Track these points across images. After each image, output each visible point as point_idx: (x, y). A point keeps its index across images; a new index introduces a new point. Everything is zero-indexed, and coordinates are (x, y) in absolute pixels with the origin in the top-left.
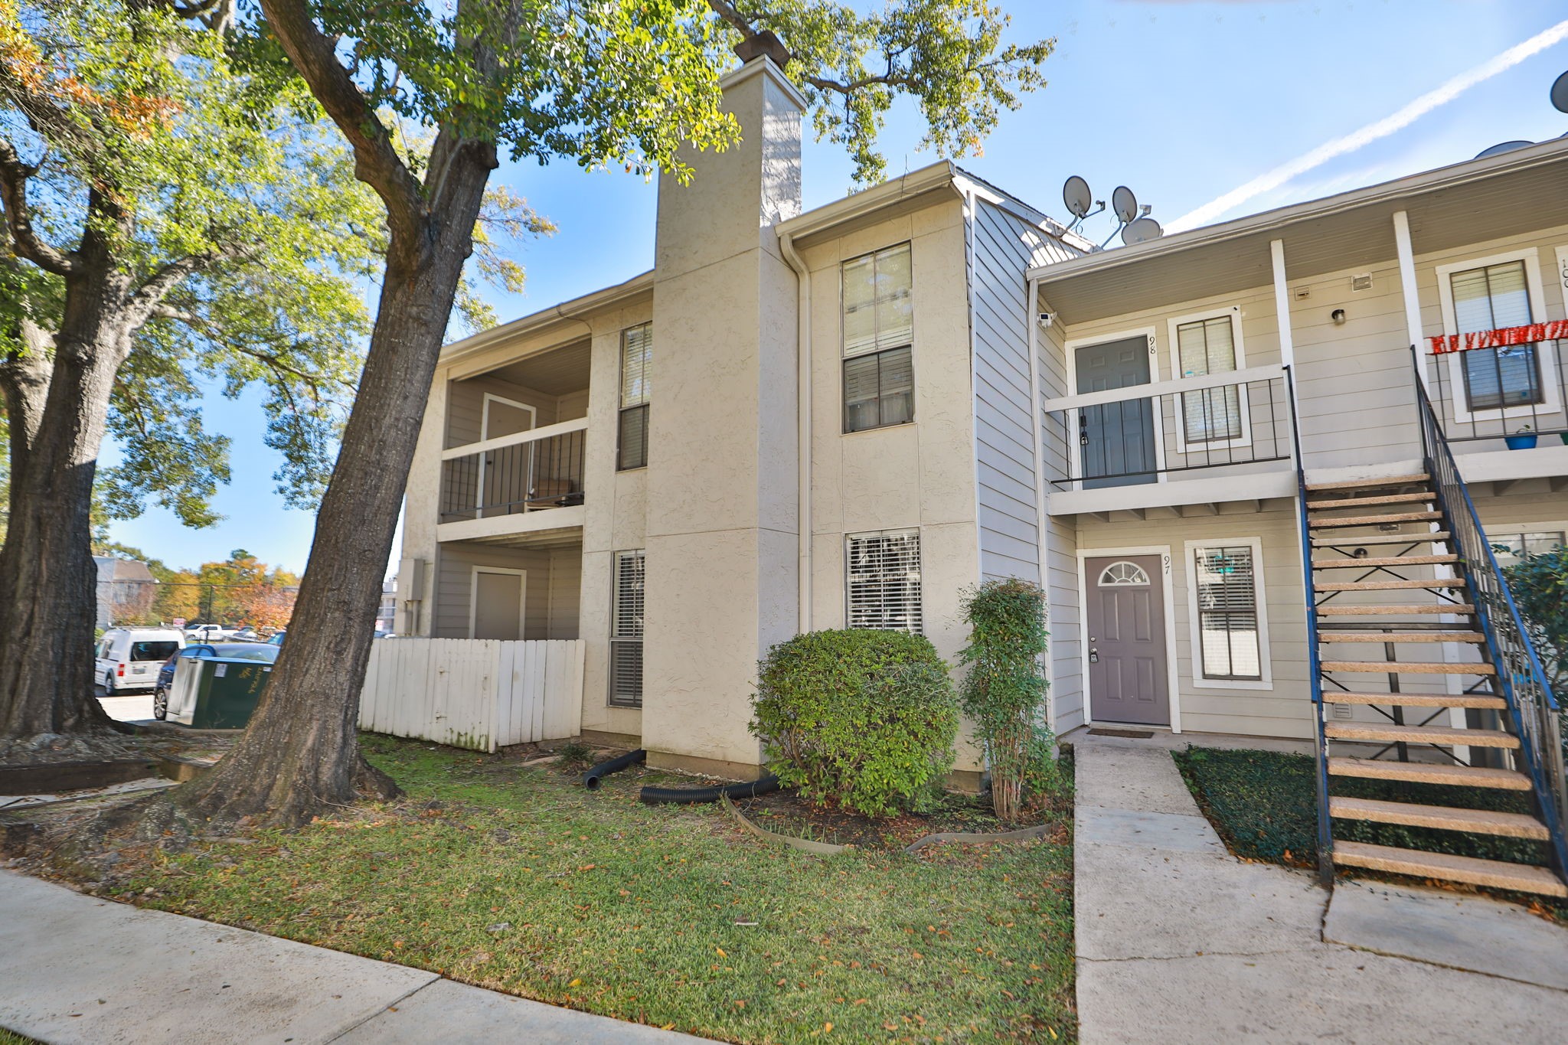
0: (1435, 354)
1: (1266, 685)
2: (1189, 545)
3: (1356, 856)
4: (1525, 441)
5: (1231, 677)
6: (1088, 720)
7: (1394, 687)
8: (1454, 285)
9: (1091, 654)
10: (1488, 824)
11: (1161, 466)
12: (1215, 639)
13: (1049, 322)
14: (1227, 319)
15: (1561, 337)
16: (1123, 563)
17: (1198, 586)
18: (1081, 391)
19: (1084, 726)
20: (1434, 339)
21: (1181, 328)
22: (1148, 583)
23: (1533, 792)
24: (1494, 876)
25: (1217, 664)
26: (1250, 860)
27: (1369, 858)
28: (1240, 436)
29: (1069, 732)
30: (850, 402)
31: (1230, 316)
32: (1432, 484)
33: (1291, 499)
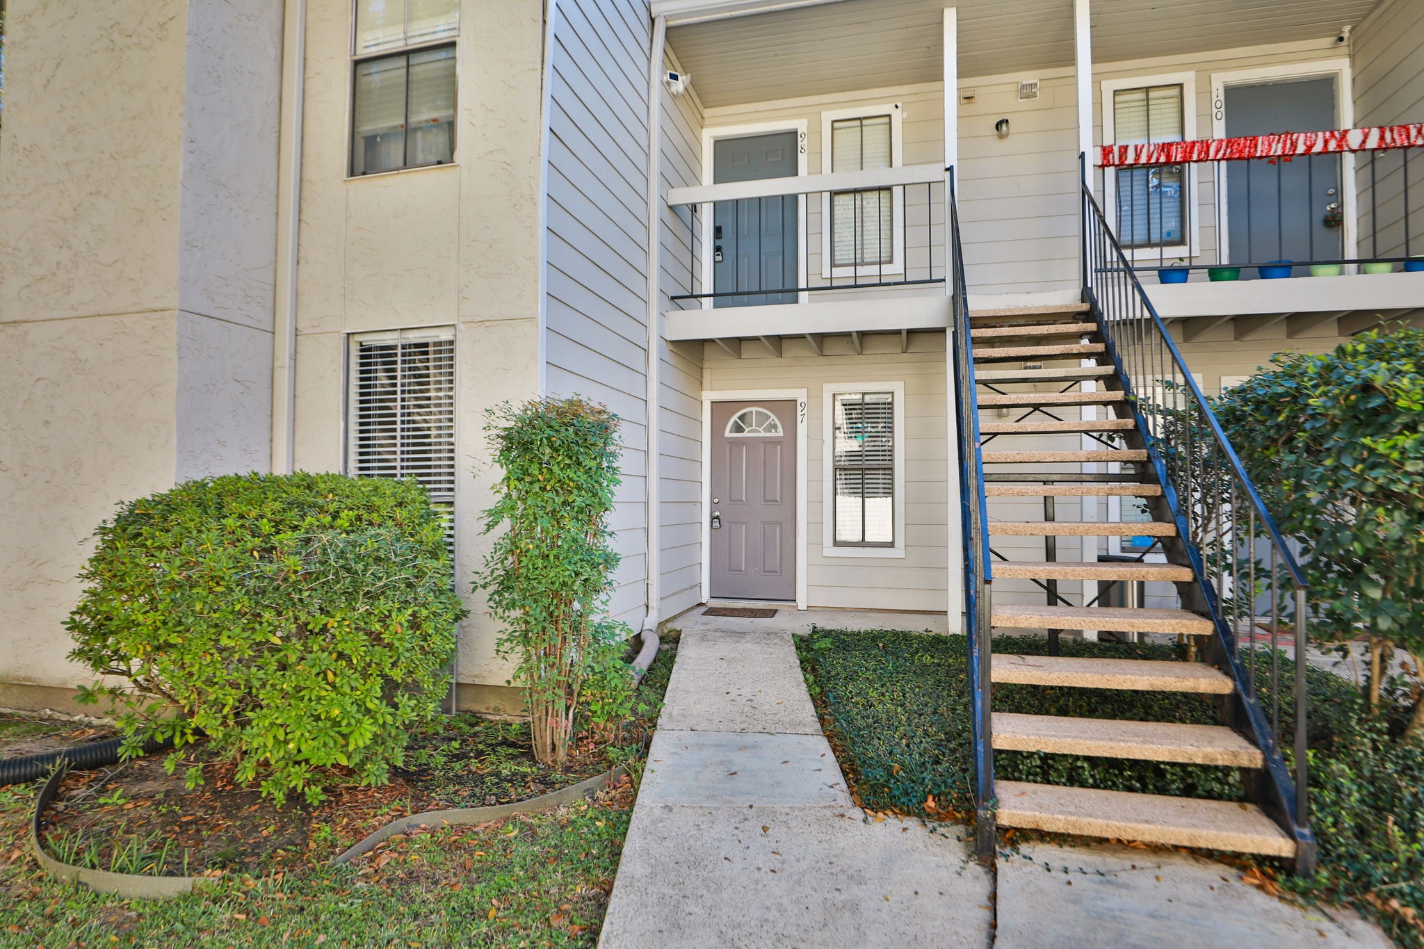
0: (1103, 166)
1: (898, 552)
2: (829, 389)
3: (1028, 813)
4: (1178, 275)
5: (863, 544)
6: (705, 598)
7: (1051, 555)
8: (1117, 106)
9: (713, 518)
10: (1190, 749)
11: (802, 284)
12: (849, 505)
13: (679, 86)
14: (886, 120)
15: (1223, 159)
16: (754, 409)
17: (834, 456)
18: (717, 181)
19: (701, 604)
20: (1104, 149)
21: (836, 125)
22: (781, 434)
23: (1235, 697)
24: (1204, 832)
25: (849, 531)
26: (880, 815)
27: (1044, 815)
28: (891, 262)
29: (681, 614)
30: (366, 128)
31: (889, 116)
32: (1092, 314)
33: (942, 331)
